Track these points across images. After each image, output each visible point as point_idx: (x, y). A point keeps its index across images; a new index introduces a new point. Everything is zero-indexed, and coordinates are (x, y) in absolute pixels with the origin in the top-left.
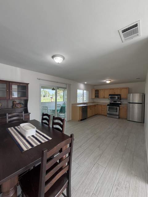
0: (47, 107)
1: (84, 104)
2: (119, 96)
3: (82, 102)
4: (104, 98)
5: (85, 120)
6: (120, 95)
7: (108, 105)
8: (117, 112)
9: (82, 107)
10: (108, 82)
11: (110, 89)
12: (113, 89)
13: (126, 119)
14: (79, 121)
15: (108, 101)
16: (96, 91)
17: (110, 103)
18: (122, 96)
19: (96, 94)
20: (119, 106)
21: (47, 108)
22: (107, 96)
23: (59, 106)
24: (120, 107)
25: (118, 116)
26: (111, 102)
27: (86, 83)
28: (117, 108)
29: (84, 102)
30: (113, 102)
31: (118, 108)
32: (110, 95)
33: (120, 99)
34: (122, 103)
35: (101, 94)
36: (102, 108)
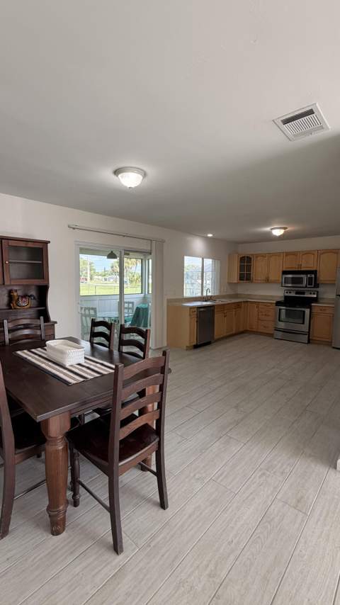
0: (94, 309)
1: (206, 301)
2: (313, 276)
3: (199, 295)
4: (267, 281)
5: (207, 347)
6: (315, 272)
7: (278, 303)
8: (303, 323)
9: (199, 308)
10: (278, 232)
11: (287, 254)
12: (294, 254)
13: (329, 344)
14: (188, 348)
15: (278, 293)
16: (242, 259)
17: (286, 297)
18: (322, 277)
19: (241, 268)
20: (310, 307)
21: (95, 312)
22: (276, 275)
23: (128, 308)
24: (314, 310)
25: (307, 336)
26: (289, 295)
27: (210, 235)
28: (304, 312)
29: (205, 294)
30: (293, 294)
31: (307, 311)
32: (284, 273)
33: (317, 286)
34: (320, 296)
35: (259, 269)
36: (260, 314)
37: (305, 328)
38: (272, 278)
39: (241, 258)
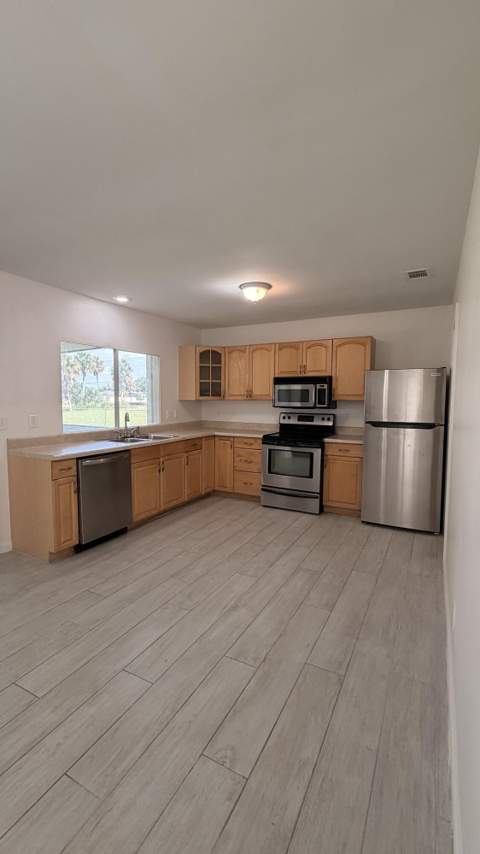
1: (122, 440)
2: (326, 386)
3: (111, 425)
4: (250, 396)
5: (114, 544)
6: (328, 380)
7: (267, 439)
8: (311, 476)
9: (80, 459)
10: (254, 295)
11: (282, 346)
12: (294, 346)
13: (356, 514)
15: (269, 419)
16: (204, 356)
17: (283, 427)
18: (341, 389)
19: (203, 371)
20: (322, 446)
22: (264, 386)
24: (329, 451)
25: (317, 501)
26: (286, 421)
27: (122, 300)
28: (312, 455)
29: (122, 425)
30: (294, 421)
31: (317, 453)
32: (278, 381)
33: (333, 404)
34: (338, 424)
35: (235, 375)
36: (238, 459)
37: (314, 484)
38: (257, 392)
39: (202, 354)
